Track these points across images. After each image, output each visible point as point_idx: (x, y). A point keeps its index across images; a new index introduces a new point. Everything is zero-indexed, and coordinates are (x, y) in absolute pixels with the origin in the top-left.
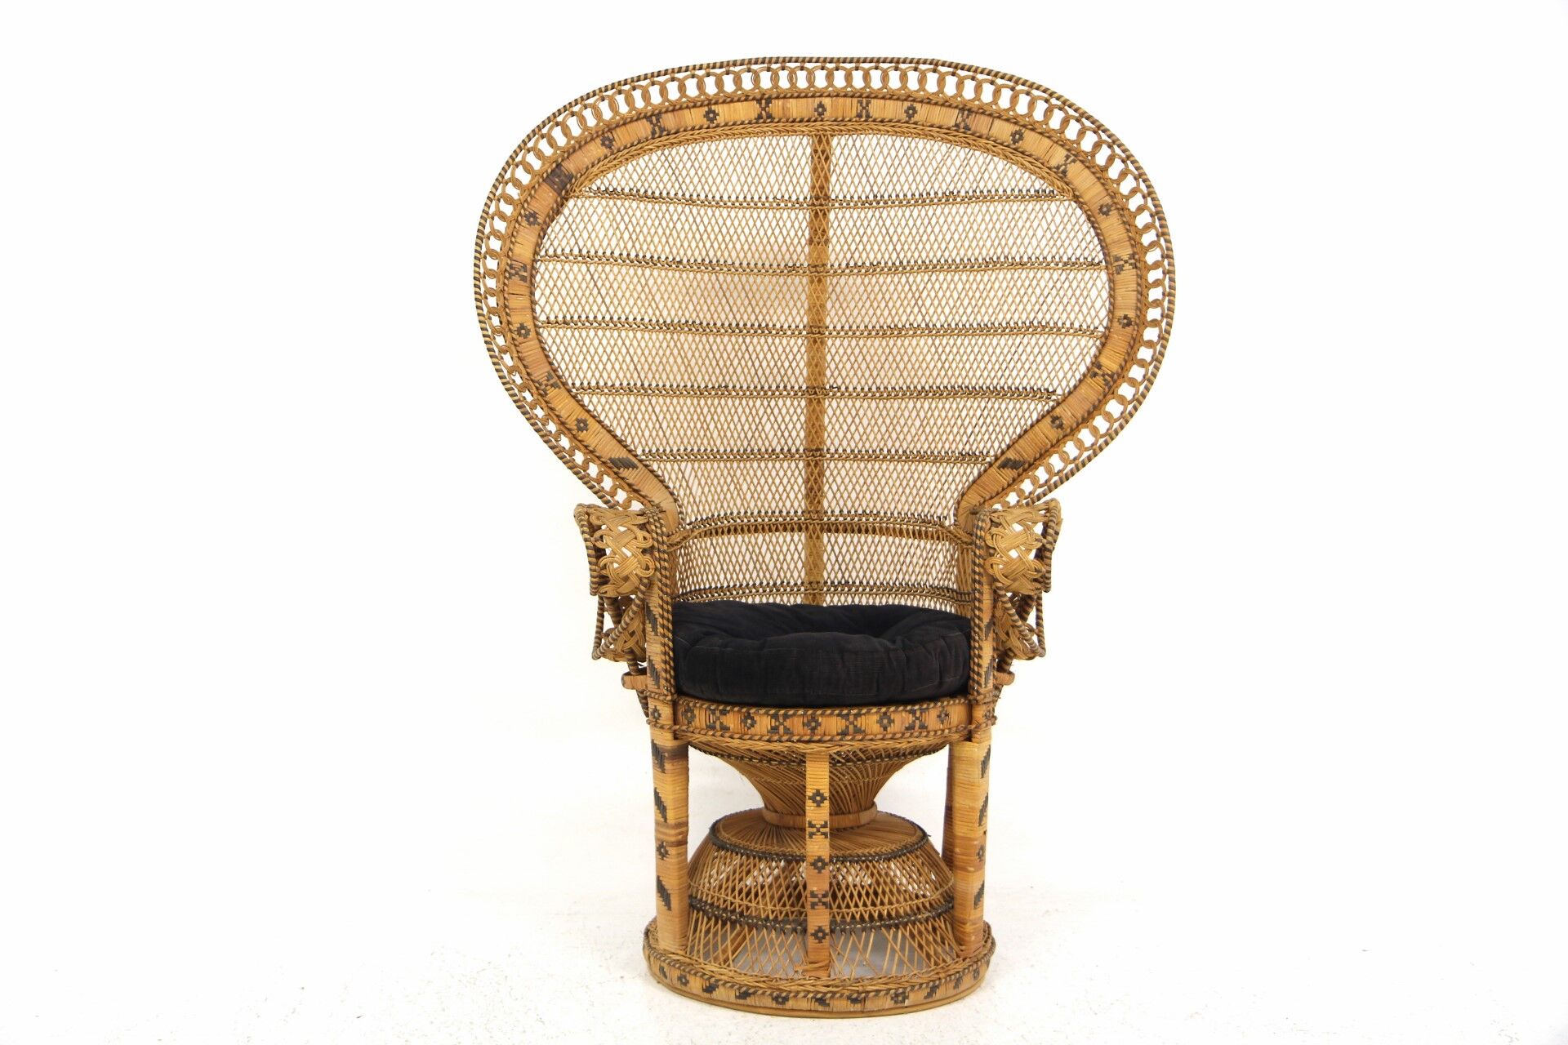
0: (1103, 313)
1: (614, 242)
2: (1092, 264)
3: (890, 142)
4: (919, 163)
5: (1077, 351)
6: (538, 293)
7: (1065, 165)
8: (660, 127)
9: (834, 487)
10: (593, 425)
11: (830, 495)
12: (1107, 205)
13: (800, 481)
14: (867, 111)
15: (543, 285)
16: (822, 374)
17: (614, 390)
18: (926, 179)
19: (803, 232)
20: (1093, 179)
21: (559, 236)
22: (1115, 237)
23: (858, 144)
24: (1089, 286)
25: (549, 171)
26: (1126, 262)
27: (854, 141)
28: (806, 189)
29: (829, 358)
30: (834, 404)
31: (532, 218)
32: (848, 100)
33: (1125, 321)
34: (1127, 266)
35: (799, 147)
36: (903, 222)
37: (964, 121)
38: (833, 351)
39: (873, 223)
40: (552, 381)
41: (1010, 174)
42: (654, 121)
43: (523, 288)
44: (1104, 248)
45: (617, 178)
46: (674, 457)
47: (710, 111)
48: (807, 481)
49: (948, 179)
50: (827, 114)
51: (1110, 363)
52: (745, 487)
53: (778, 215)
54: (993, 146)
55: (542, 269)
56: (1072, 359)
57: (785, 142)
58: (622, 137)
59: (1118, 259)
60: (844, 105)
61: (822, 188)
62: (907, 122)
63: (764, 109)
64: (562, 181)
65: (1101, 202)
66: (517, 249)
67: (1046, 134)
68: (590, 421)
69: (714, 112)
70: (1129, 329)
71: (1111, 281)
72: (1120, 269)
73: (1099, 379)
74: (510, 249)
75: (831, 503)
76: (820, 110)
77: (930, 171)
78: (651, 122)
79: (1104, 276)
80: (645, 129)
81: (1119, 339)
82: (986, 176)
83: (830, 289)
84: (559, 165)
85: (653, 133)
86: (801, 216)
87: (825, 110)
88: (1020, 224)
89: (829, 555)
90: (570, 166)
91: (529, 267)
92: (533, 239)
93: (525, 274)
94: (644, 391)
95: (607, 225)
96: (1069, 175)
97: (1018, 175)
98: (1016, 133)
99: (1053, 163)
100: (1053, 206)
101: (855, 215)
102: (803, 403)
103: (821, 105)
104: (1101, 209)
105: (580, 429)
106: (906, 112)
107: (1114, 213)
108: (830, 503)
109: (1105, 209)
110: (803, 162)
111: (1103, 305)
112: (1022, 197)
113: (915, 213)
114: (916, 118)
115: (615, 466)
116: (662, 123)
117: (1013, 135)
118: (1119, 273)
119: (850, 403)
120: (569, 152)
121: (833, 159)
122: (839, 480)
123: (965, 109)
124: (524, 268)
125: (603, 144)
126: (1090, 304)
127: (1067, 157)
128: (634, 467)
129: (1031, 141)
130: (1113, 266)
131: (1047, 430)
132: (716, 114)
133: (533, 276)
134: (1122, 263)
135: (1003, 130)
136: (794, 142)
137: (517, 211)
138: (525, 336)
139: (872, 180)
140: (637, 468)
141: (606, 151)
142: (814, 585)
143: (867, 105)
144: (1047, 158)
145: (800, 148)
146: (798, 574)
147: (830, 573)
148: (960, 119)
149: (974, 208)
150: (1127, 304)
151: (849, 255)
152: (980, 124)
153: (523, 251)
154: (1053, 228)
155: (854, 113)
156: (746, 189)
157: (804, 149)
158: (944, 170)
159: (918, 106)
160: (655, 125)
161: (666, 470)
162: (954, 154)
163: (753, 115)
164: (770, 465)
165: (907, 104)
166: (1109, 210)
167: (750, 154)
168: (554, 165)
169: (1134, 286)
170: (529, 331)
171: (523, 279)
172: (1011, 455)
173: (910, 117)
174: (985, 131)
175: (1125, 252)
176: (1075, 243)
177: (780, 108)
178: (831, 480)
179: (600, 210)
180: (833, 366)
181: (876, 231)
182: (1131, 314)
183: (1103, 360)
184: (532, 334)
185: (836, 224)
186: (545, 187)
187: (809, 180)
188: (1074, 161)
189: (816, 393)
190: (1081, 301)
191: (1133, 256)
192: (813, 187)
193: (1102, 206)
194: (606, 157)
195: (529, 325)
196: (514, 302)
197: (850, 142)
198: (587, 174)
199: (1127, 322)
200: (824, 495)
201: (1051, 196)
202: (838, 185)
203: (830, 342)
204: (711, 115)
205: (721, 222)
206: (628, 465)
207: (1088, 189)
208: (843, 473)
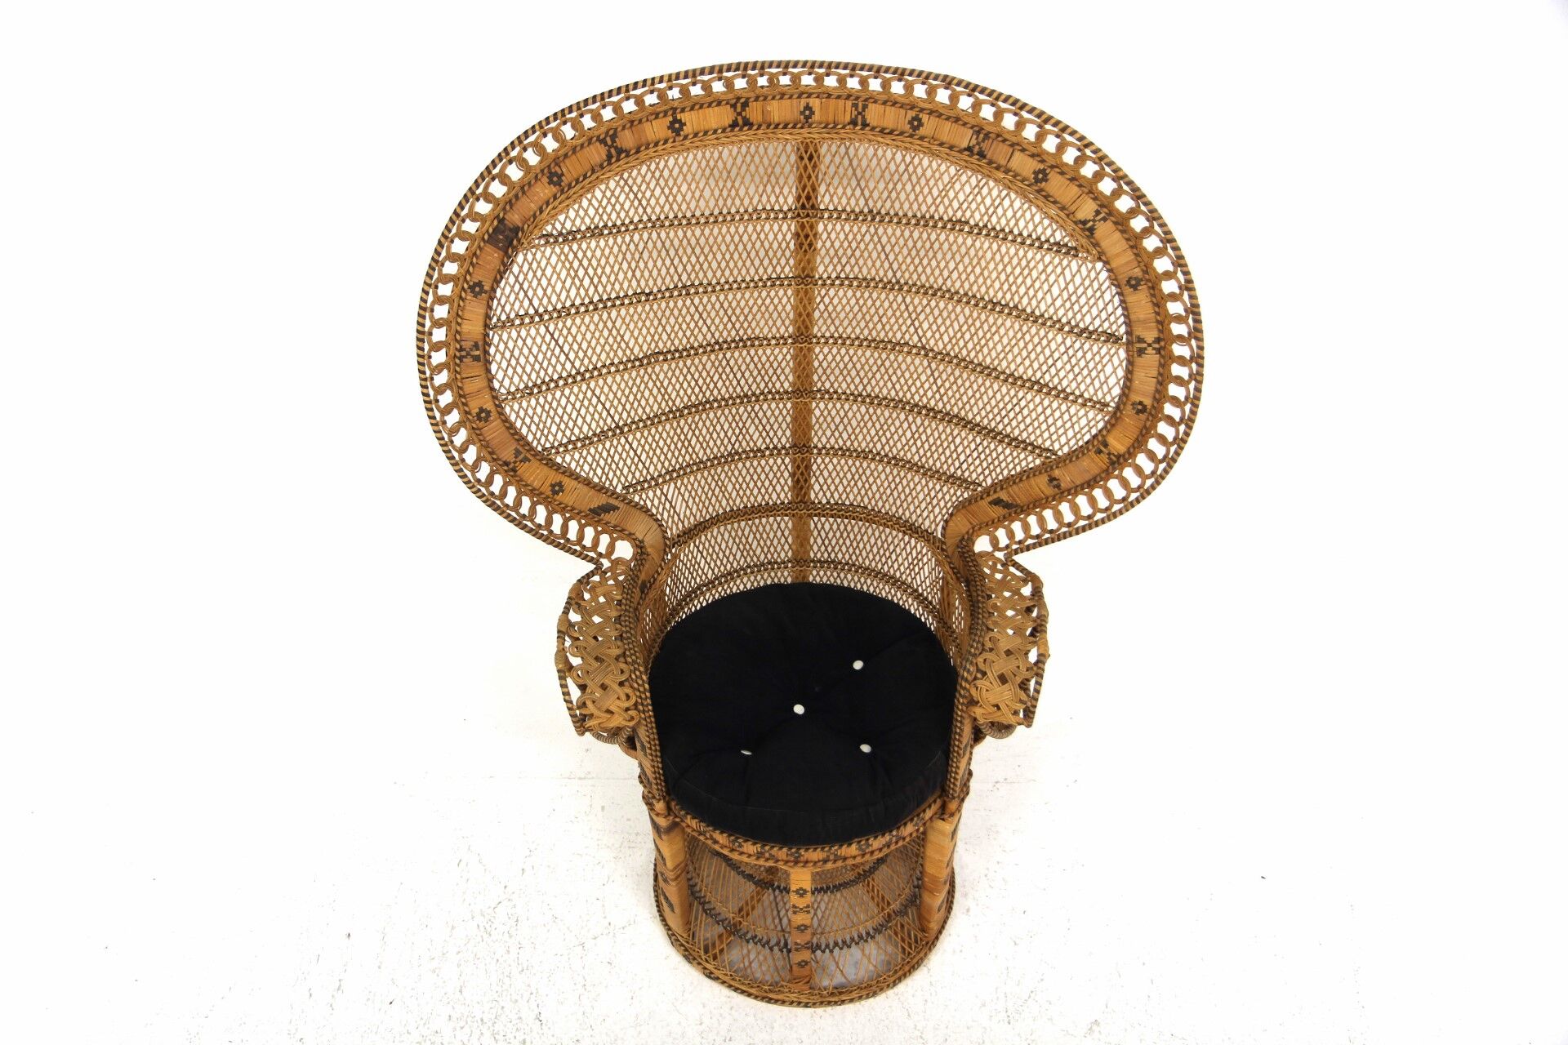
0: (1116, 391)
1: (573, 292)
2: (1111, 338)
3: (889, 154)
4: (923, 181)
5: (1083, 422)
6: (494, 368)
7: (1094, 221)
8: (616, 148)
9: (821, 480)
10: (568, 483)
11: (817, 487)
12: (1136, 279)
13: (786, 474)
14: (863, 117)
15: (498, 357)
16: (809, 376)
17: (586, 441)
18: (929, 200)
19: (788, 244)
20: (1124, 245)
21: (508, 299)
22: (1142, 317)
23: (852, 151)
24: (1105, 361)
25: (491, 230)
26: (1149, 345)
27: (847, 149)
28: (790, 200)
29: (816, 364)
30: (822, 405)
31: (476, 289)
32: (841, 102)
33: (1140, 407)
34: (1150, 350)
35: (781, 153)
36: (902, 242)
37: (978, 144)
38: (821, 357)
39: (867, 238)
40: (521, 457)
41: (1028, 215)
42: (609, 143)
43: (477, 369)
44: (1128, 323)
45: (569, 219)
46: (654, 482)
47: (675, 121)
48: (792, 475)
49: (956, 205)
50: (816, 117)
51: (1117, 444)
52: (730, 487)
53: (759, 228)
54: (1012, 180)
55: (496, 339)
56: (1077, 428)
57: (766, 149)
58: (571, 169)
59: (1141, 340)
60: (836, 109)
61: (808, 198)
62: (911, 136)
63: (739, 114)
64: (506, 237)
65: (1130, 274)
66: (466, 327)
67: (1075, 179)
68: (566, 481)
69: (680, 121)
70: (1143, 416)
71: (1130, 362)
72: (1141, 352)
73: (1104, 457)
74: (457, 331)
75: (817, 493)
76: (807, 113)
77: (935, 192)
78: (606, 144)
79: (1122, 354)
80: (599, 153)
81: (1131, 422)
82: (1000, 211)
83: (818, 299)
84: (501, 221)
85: (610, 157)
86: (785, 228)
87: (812, 113)
88: (1035, 274)
89: (815, 539)
90: (514, 218)
91: (480, 343)
92: (482, 311)
93: (477, 353)
94: (619, 430)
95: (563, 275)
96: (1098, 234)
97: (1037, 219)
98: (1040, 171)
99: (1080, 216)
100: (1074, 265)
101: (847, 228)
102: (789, 405)
103: (808, 107)
104: (1128, 282)
105: (555, 493)
106: (910, 123)
107: (1143, 287)
108: (817, 495)
109: (1133, 282)
110: (788, 169)
111: (1118, 383)
112: (1039, 244)
113: (916, 235)
114: (922, 131)
115: (595, 516)
116: (618, 143)
117: (1036, 173)
118: (1140, 356)
119: (838, 406)
120: (509, 202)
121: (823, 168)
122: (826, 473)
123: (979, 129)
124: (476, 346)
125: (551, 182)
126: (1103, 380)
127: (1098, 213)
128: (615, 508)
129: (1056, 184)
130: (1135, 347)
131: (1041, 484)
132: (682, 124)
133: (486, 353)
134: (1145, 345)
135: (1024, 165)
136: (776, 149)
137: (460, 287)
138: (486, 420)
139: (867, 193)
140: (618, 508)
141: (554, 189)
142: (801, 560)
143: (864, 110)
144: (1073, 208)
145: (784, 155)
146: (785, 554)
147: (816, 551)
148: (974, 142)
149: (983, 243)
150: (1144, 390)
151: (839, 268)
152: (998, 152)
153: (472, 328)
154: (1071, 288)
155: (848, 119)
156: (721, 203)
157: (789, 157)
158: (951, 194)
159: (924, 117)
160: (610, 147)
161: (649, 498)
162: (964, 178)
163: (728, 121)
164: (755, 463)
165: (911, 114)
166: (1138, 284)
167: (725, 164)
168: (496, 223)
169: (1155, 373)
170: (489, 412)
171: (476, 359)
172: (1003, 495)
173: (915, 128)
174: (1003, 162)
175: (1150, 335)
176: (1095, 311)
177: (760, 111)
178: (818, 473)
179: (554, 259)
180: (820, 371)
181: (871, 246)
182: (1148, 402)
183: (1111, 440)
184: (494, 414)
185: (824, 236)
186: (489, 248)
187: (794, 190)
188: (1104, 219)
189: (803, 391)
190: (1094, 374)
191: (1158, 340)
192: (799, 198)
193: (1130, 278)
194: (555, 198)
195: (489, 406)
196: (469, 387)
197: (842, 150)
198: (534, 219)
199: (1141, 409)
200: (811, 487)
201: (1072, 252)
202: (827, 196)
203: (817, 350)
204: (677, 126)
205: (693, 242)
206: (608, 509)
207: (1118, 255)
208: (830, 467)
